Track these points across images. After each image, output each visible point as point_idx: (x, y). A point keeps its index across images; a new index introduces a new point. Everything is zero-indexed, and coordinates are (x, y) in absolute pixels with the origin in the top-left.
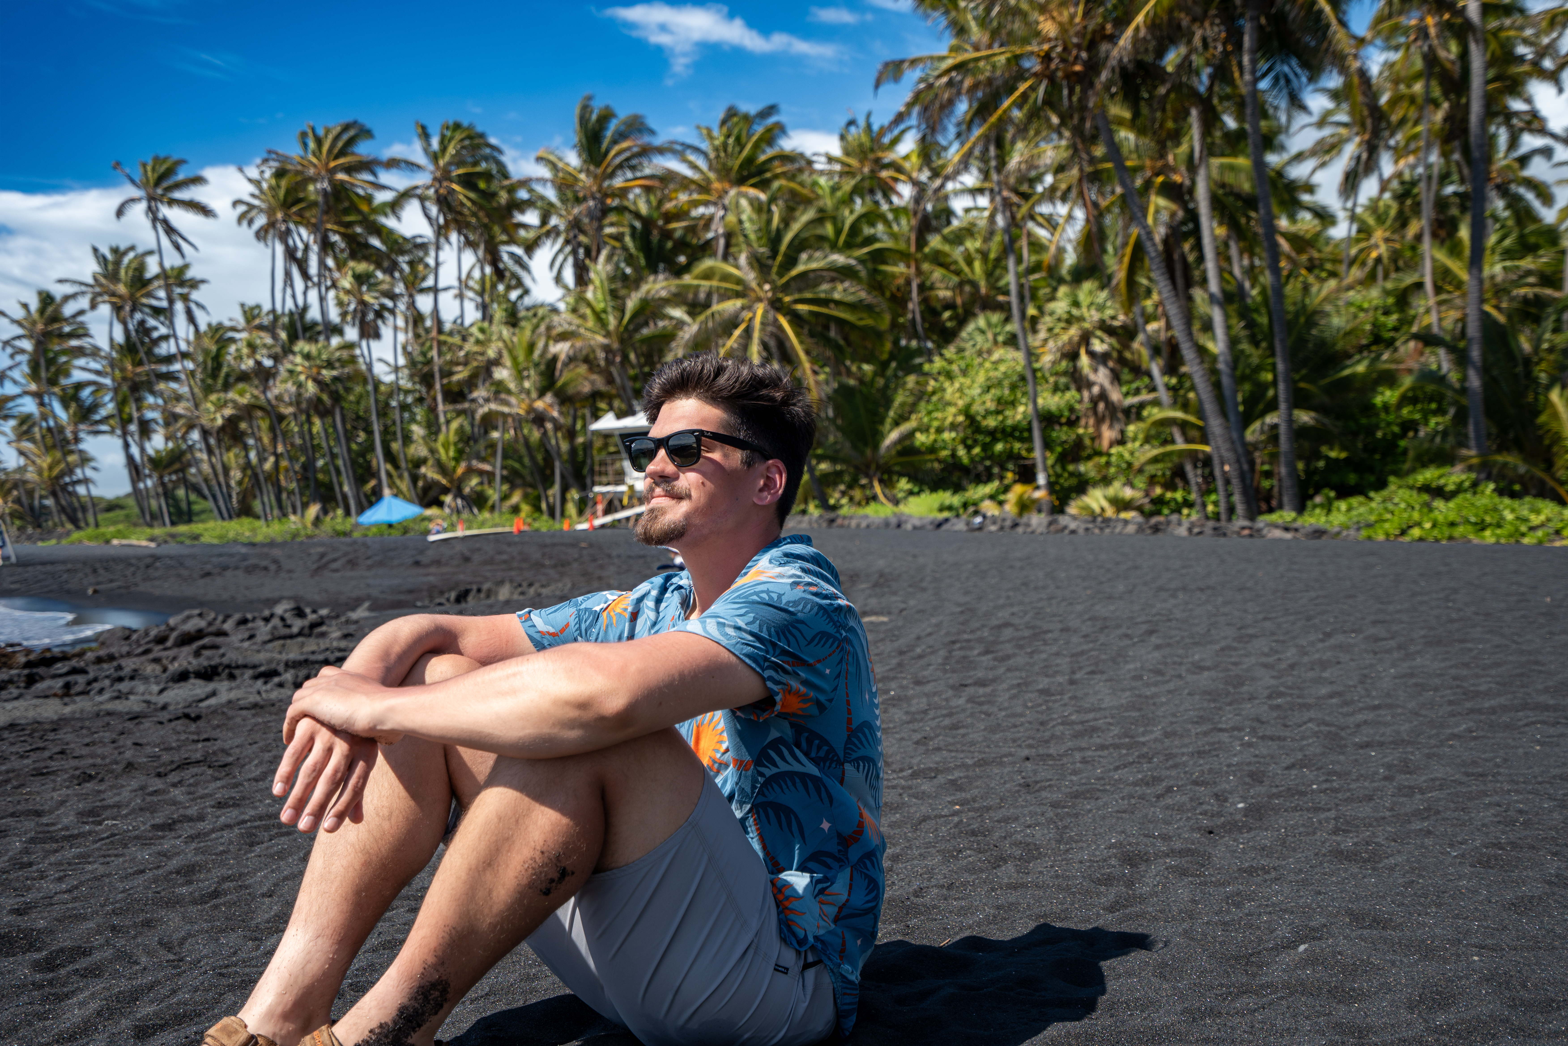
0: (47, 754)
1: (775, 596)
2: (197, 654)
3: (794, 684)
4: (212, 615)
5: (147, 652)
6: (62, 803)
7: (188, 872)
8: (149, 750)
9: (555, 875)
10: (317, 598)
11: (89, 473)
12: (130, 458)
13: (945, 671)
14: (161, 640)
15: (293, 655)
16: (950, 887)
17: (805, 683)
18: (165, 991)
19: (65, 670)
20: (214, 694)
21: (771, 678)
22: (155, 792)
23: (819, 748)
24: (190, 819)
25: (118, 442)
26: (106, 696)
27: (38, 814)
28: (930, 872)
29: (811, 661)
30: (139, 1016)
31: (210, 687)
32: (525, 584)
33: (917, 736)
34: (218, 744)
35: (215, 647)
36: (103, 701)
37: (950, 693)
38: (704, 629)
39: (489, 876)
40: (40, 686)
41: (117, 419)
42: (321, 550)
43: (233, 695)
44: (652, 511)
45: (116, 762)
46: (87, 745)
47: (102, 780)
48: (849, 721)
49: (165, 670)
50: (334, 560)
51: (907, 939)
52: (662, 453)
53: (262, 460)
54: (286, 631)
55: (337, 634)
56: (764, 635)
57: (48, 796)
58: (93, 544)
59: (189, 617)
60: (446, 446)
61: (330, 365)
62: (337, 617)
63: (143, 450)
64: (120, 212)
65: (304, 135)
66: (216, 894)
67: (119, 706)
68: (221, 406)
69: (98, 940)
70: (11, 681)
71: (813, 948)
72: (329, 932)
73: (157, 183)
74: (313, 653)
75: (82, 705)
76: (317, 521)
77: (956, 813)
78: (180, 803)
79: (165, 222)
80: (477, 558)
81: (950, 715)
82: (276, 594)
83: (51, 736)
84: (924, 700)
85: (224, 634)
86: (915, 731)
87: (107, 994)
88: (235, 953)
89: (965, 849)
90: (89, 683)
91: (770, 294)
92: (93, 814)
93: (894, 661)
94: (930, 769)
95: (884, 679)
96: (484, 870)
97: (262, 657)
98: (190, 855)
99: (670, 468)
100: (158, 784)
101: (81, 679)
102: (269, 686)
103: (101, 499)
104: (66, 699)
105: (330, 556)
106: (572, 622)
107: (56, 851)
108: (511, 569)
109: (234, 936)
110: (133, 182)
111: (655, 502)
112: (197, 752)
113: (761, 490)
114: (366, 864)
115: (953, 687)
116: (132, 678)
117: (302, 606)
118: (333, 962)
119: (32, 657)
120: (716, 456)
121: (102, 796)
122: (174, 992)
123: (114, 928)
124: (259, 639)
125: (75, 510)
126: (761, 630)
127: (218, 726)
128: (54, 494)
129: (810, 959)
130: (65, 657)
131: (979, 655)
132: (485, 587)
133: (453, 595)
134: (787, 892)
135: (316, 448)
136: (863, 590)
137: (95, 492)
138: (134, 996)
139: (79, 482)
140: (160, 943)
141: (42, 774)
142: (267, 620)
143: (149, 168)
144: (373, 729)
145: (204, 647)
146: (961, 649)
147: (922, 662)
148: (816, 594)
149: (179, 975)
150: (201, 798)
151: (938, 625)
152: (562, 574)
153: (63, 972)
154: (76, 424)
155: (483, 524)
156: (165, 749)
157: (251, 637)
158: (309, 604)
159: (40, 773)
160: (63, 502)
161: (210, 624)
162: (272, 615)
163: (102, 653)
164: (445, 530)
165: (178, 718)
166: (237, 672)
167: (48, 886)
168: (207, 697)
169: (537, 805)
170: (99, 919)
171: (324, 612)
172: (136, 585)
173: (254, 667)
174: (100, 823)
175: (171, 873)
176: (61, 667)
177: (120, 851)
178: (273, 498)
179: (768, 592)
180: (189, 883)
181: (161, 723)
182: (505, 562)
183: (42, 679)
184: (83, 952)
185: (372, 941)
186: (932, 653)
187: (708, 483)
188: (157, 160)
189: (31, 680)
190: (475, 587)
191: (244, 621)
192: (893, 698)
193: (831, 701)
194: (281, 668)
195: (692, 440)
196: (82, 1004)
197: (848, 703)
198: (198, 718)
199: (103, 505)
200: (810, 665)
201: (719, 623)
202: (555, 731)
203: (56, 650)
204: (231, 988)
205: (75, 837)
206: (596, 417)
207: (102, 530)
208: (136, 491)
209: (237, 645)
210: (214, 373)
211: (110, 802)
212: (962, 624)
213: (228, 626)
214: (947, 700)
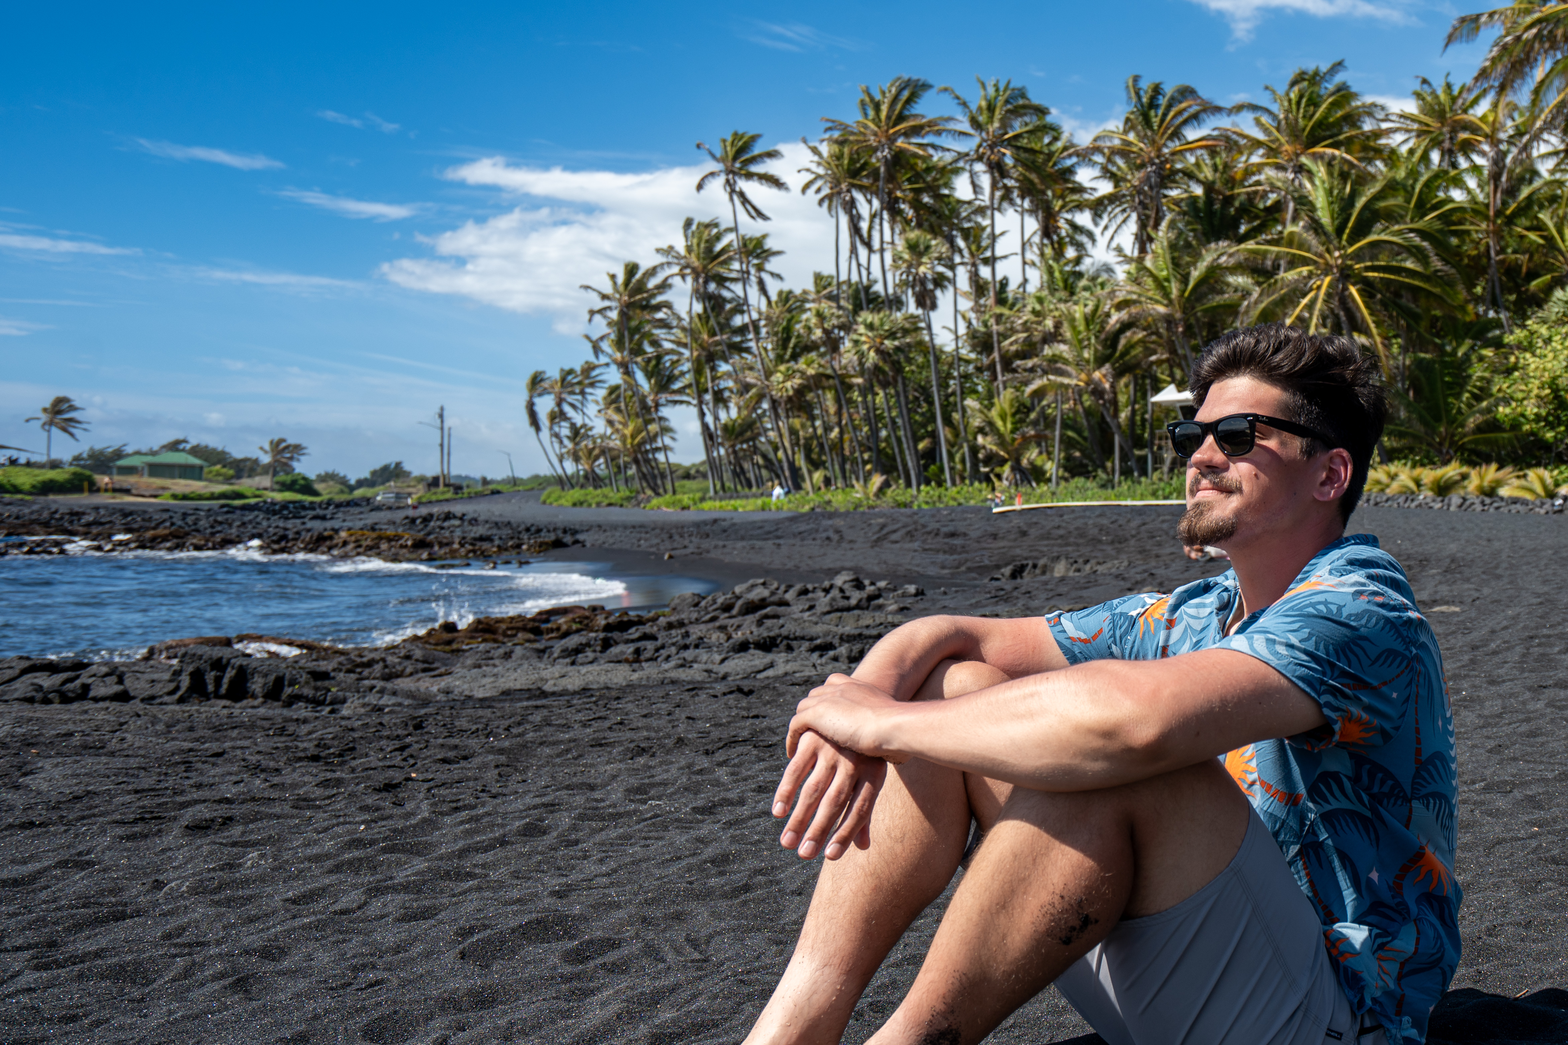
0: (607, 724)
1: (1334, 608)
2: (760, 623)
3: (1355, 710)
4: (775, 585)
5: (713, 619)
6: (614, 777)
7: (722, 861)
8: (700, 725)
9: (1077, 923)
10: (876, 569)
11: (667, 441)
12: (705, 426)
13: (1523, 670)
14: (727, 608)
15: (849, 629)
16: (1528, 925)
17: (1368, 709)
18: (685, 995)
19: (636, 635)
20: (771, 665)
21: (1328, 705)
22: (701, 772)
23: (1383, 783)
24: (730, 803)
25: (694, 411)
26: (672, 663)
27: (592, 788)
28: (1505, 906)
29: (1375, 683)
30: (657, 1022)
31: (769, 658)
32: (1081, 560)
33: (1490, 744)
34: (765, 723)
35: (776, 617)
36: (668, 669)
37: (1528, 695)
38: (1251, 646)
39: (1002, 920)
40: (614, 650)
41: (694, 388)
42: (881, 520)
43: (789, 667)
44: (1197, 505)
45: (668, 736)
46: (645, 716)
47: (653, 755)
48: (1418, 752)
49: (729, 638)
50: (894, 531)
51: (1478, 987)
52: (1210, 439)
53: (828, 429)
54: (845, 603)
55: (893, 607)
56: (1321, 654)
57: (602, 769)
58: (670, 510)
59: (753, 586)
60: (1003, 418)
61: (892, 335)
62: (895, 590)
63: (716, 418)
64: (700, 187)
65: (863, 103)
66: (747, 888)
67: (683, 674)
68: (788, 377)
69: (630, 931)
70: (588, 645)
71: (1371, 1011)
72: (836, 961)
73: (735, 159)
74: (867, 627)
75: (649, 671)
76: (881, 490)
77: (1534, 836)
78: (723, 785)
79: (742, 195)
80: (1033, 532)
81: (1528, 720)
82: (838, 564)
83: (614, 704)
84: (1499, 702)
85: (786, 604)
86: (1488, 737)
87: (629, 993)
88: (759, 957)
89: (1545, 880)
90: (657, 650)
91: (1339, 261)
92: (639, 792)
93: (1466, 658)
94: (1505, 782)
95: (1455, 677)
96: (998, 912)
97: (819, 629)
98: (724, 844)
99: (1219, 457)
100: (704, 762)
101: (650, 645)
102: (824, 660)
103: (679, 466)
104: (635, 665)
105: (890, 528)
106: (1106, 628)
107: (602, 830)
108: (1067, 545)
109: (759, 936)
110: (714, 157)
111: (1201, 496)
112: (744, 730)
113: (1323, 484)
114: (877, 889)
115: (1530, 689)
116: (697, 646)
117: (861, 577)
118: (840, 994)
119: (611, 619)
120: (1272, 443)
121: (653, 772)
122: (694, 997)
123: (644, 920)
124: (819, 609)
125: (654, 477)
126: (1317, 649)
127: (768, 702)
128: (636, 461)
129: (1368, 1023)
130: (640, 622)
131: (1560, 652)
132: (1041, 562)
133: (1007, 571)
134: (1342, 947)
135: (879, 418)
136: (1433, 576)
137: (674, 459)
138: (655, 999)
139: (658, 449)
140: (688, 940)
141: (601, 745)
142: (827, 591)
143: (728, 144)
144: (878, 748)
145: (767, 617)
146: (1539, 645)
147: (1497, 659)
148: (1382, 605)
149: (700, 978)
150: (745, 780)
151: (1516, 618)
152: (1119, 551)
153: (591, 964)
154: (657, 393)
155: (1041, 497)
156: (715, 725)
157: (811, 608)
158: (868, 575)
159: (598, 744)
160: (644, 470)
161: (773, 593)
162: (832, 586)
163: (673, 619)
164: (1003, 503)
165: (731, 692)
166: (794, 644)
167: (591, 868)
168: (765, 670)
169: (1057, 843)
170: (632, 909)
171: (882, 584)
172: (708, 552)
173: (812, 639)
174: (645, 802)
175: (705, 862)
176: (634, 633)
177: (661, 834)
178: (837, 467)
179: (1326, 603)
180: (722, 874)
181: (715, 696)
182: (1061, 537)
183: (617, 643)
184: (613, 944)
185: (896, 955)
186: (1508, 649)
187: (1262, 476)
188: (736, 136)
189: (606, 644)
190: (1030, 563)
191: (804, 592)
192: (1464, 699)
193: (1397, 729)
194: (836, 642)
195: (1244, 425)
196: (603, 1004)
197: (1418, 731)
198: (751, 692)
199: (680, 472)
200: (1374, 688)
201: (1268, 640)
202: (1076, 761)
203: (632, 613)
204: (750, 997)
205: (620, 815)
206: (1157, 390)
207: (678, 497)
208: (710, 461)
209: (797, 616)
210: (784, 343)
211: (657, 779)
212: (1541, 617)
213: (790, 596)
214: (1524, 703)
